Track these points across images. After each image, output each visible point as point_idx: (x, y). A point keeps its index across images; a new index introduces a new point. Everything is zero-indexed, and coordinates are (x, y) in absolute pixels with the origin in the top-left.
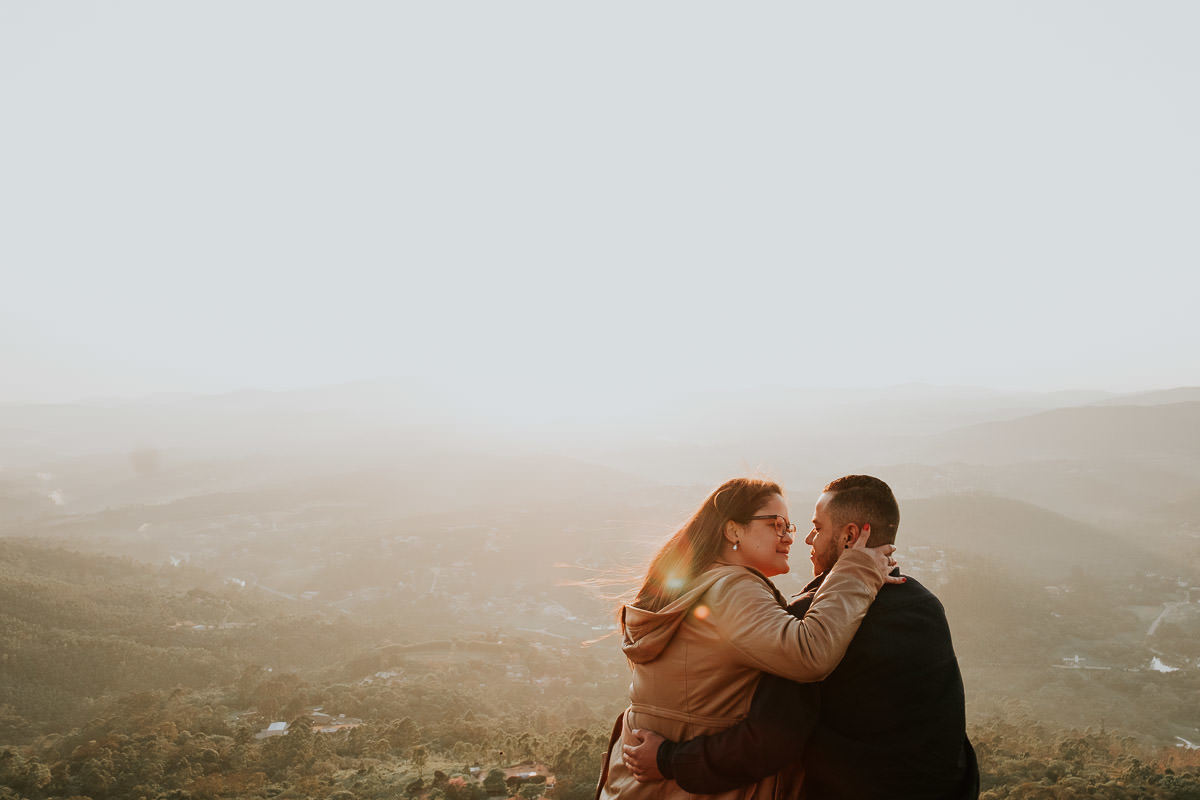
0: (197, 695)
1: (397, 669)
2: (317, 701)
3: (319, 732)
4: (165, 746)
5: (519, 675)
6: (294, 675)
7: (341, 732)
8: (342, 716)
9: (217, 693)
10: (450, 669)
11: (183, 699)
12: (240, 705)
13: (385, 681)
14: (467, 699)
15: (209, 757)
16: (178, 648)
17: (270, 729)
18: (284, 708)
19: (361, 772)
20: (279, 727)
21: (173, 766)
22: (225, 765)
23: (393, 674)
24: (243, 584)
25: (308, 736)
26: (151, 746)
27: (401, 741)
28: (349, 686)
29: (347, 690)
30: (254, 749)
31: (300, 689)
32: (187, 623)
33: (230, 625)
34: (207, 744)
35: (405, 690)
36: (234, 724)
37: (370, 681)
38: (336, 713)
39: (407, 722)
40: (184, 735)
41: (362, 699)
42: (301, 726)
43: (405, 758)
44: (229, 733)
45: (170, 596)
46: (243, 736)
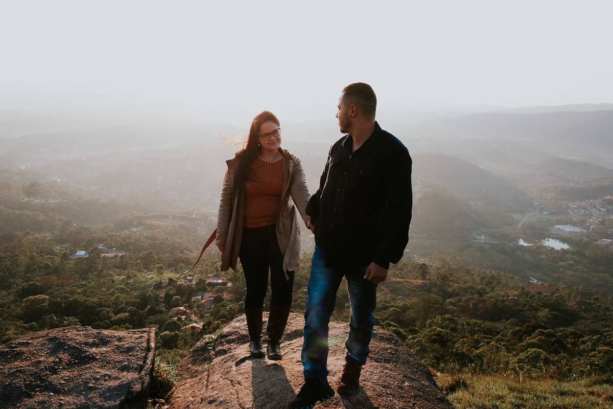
0: (37, 235)
1: (142, 227)
2: (101, 241)
3: (104, 256)
4: (23, 260)
5: (204, 233)
6: (88, 227)
7: (115, 257)
8: (114, 249)
9: (48, 236)
10: (169, 228)
11: (31, 237)
12: (60, 241)
13: (135, 232)
14: (179, 243)
15: (47, 266)
16: (27, 211)
17: (77, 254)
18: (83, 244)
19: (129, 277)
20: (81, 253)
21: (28, 270)
22: (56, 271)
23: (139, 229)
24: (59, 180)
25: (99, 258)
26: (17, 259)
27: (147, 262)
28: (118, 234)
29: (116, 236)
30: (71, 264)
31: (92, 235)
32: (31, 199)
33: (53, 201)
34: (46, 260)
35: (146, 237)
36: (58, 251)
37: (128, 233)
38: (111, 247)
39: (150, 253)
40: (34, 255)
41: (124, 241)
42: (94, 253)
43: (151, 271)
44: (56, 255)
45: (21, 184)
46: (65, 257)
